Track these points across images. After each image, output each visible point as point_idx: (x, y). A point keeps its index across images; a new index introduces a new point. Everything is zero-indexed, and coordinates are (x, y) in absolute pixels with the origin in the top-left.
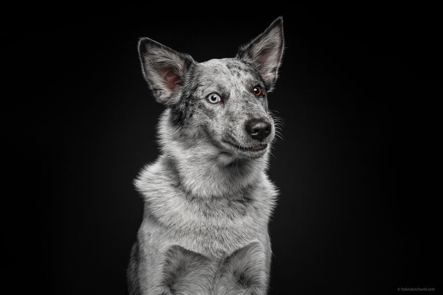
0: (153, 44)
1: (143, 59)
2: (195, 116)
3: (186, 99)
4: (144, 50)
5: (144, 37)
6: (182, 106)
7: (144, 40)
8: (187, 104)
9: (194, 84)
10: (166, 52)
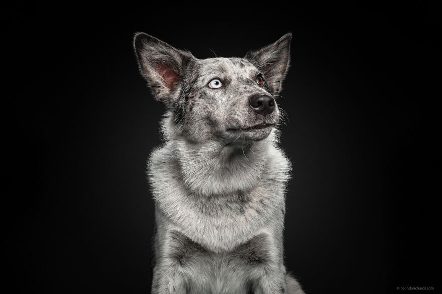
0: (149, 39)
1: (140, 55)
2: (195, 109)
3: (186, 92)
4: (140, 46)
5: (139, 31)
6: (182, 101)
7: (140, 35)
8: (187, 98)
9: (193, 78)
10: (164, 47)
